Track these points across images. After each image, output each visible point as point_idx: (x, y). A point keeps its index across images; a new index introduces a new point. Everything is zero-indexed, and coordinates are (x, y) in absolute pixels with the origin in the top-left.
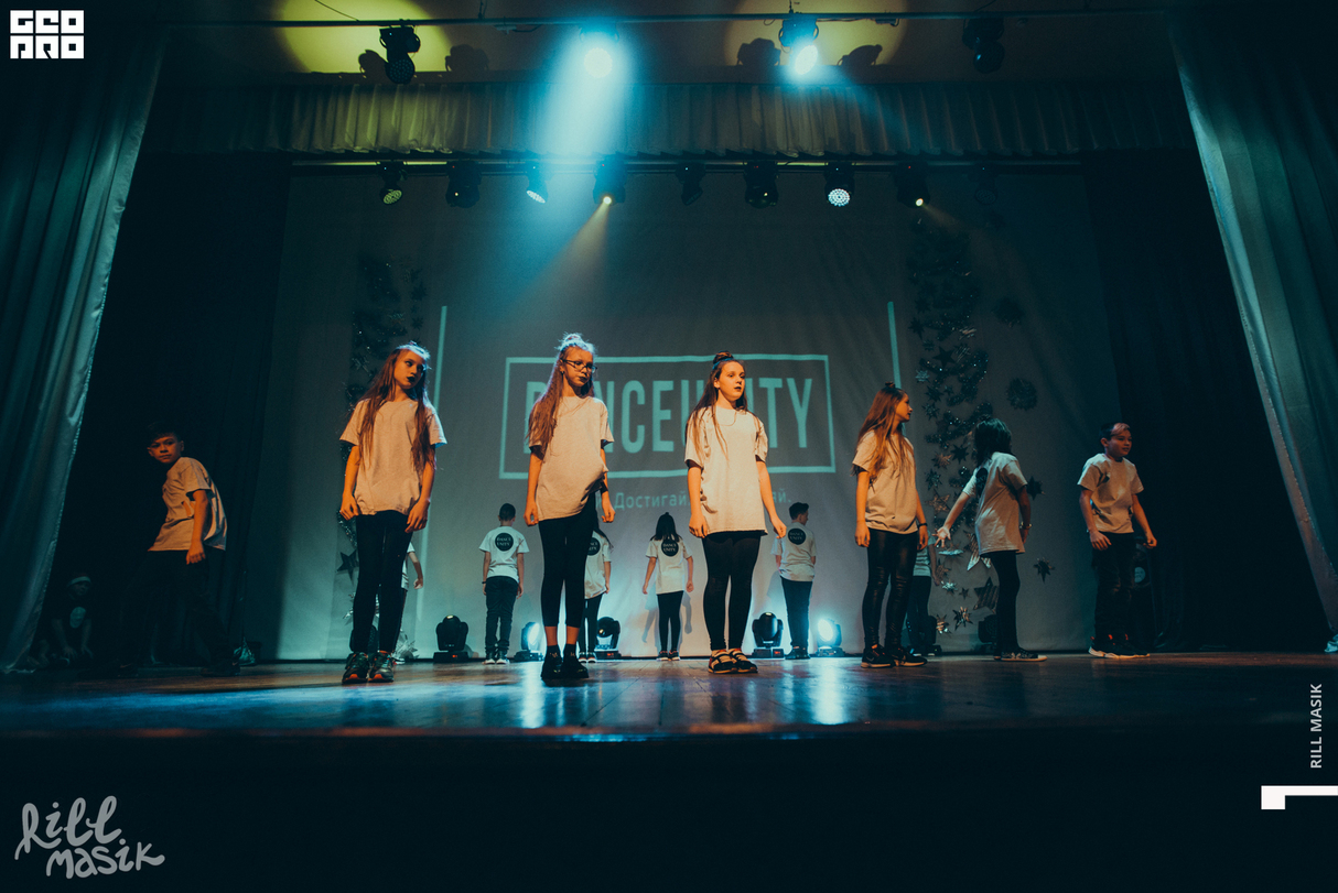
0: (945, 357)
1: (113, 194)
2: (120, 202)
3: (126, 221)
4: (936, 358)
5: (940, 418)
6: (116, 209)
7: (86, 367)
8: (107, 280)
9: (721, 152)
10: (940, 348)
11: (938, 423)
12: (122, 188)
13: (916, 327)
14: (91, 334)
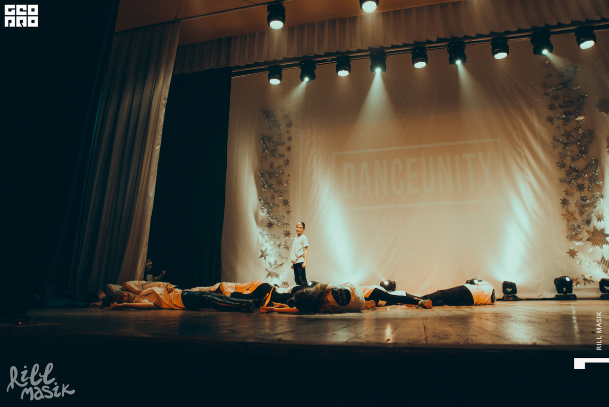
0: (567, 135)
1: (163, 96)
2: (165, 98)
3: (168, 106)
4: (563, 135)
5: (567, 168)
6: (164, 102)
7: (155, 172)
8: (161, 133)
9: (434, 39)
10: (564, 130)
11: (566, 171)
12: (166, 93)
13: (550, 120)
14: (156, 157)
